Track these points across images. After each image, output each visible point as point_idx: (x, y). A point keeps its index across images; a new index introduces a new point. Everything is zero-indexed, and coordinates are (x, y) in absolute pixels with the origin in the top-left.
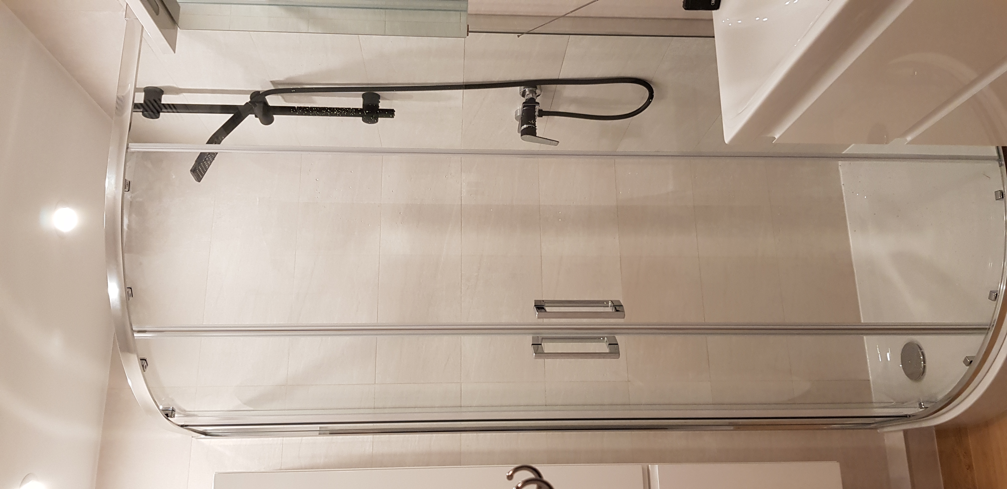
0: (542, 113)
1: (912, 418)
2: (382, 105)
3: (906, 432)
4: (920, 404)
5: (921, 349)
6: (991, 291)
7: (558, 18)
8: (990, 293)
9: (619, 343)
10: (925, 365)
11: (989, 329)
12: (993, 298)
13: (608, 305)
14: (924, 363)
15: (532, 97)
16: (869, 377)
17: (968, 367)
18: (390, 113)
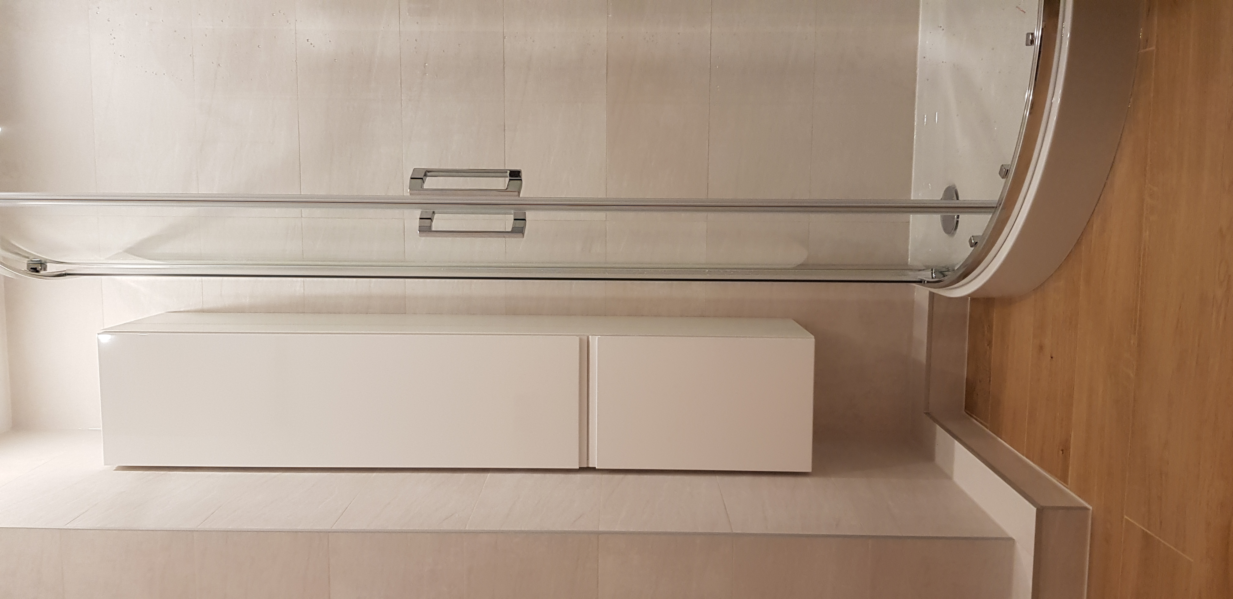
9: (527, 219)
12: (1002, 174)
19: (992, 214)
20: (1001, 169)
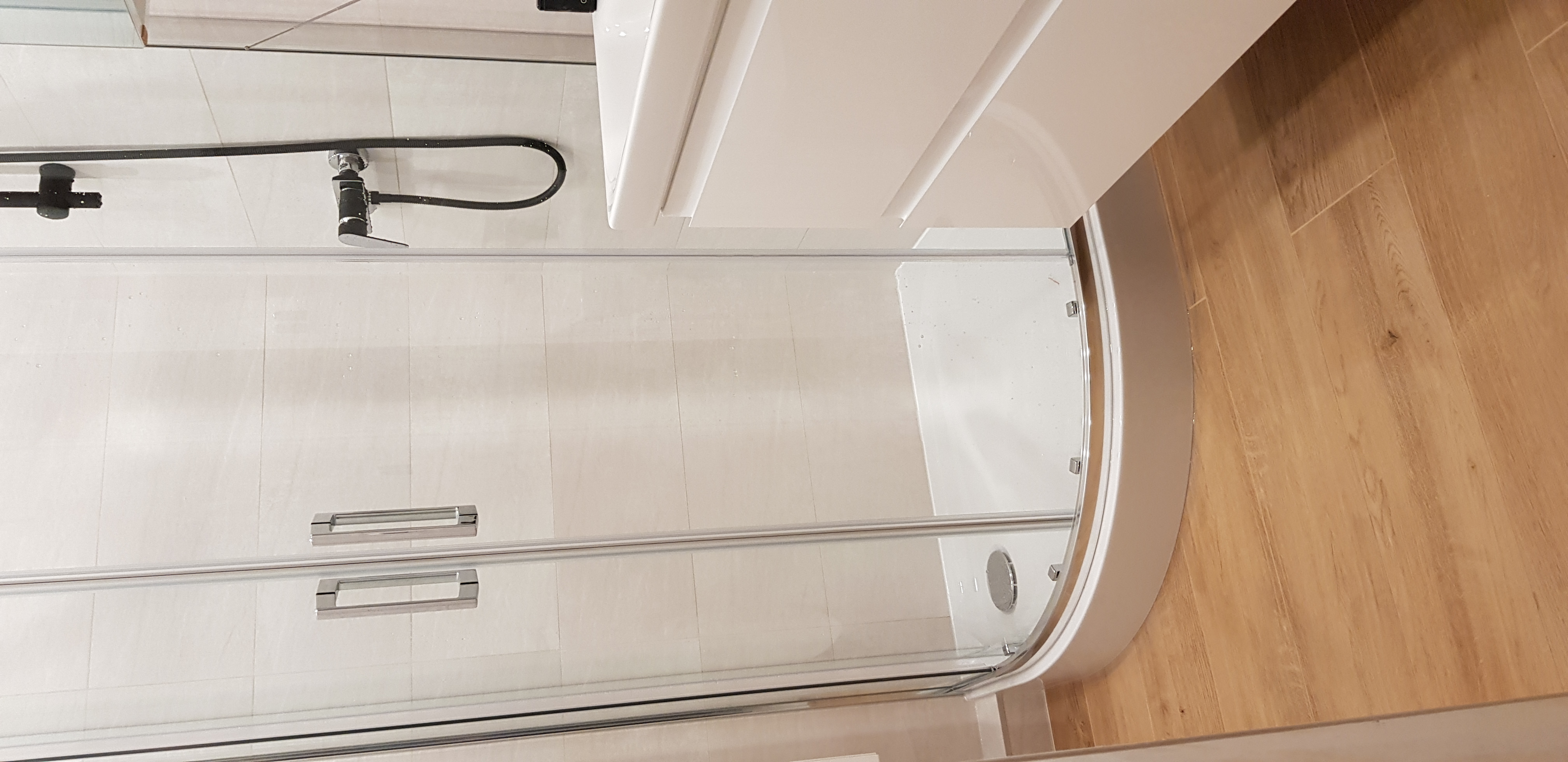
0: (378, 198)
1: (998, 672)
2: (77, 187)
3: (1000, 695)
4: (1005, 650)
5: (1009, 561)
6: (1072, 459)
7: (300, 24)
8: (1071, 461)
9: (479, 582)
10: (1015, 585)
11: (1075, 519)
12: (1075, 468)
13: (455, 515)
14: (1015, 583)
15: (350, 168)
16: (949, 612)
17: (1055, 582)
18: (93, 200)
19: (1071, 528)
20: (1072, 463)
